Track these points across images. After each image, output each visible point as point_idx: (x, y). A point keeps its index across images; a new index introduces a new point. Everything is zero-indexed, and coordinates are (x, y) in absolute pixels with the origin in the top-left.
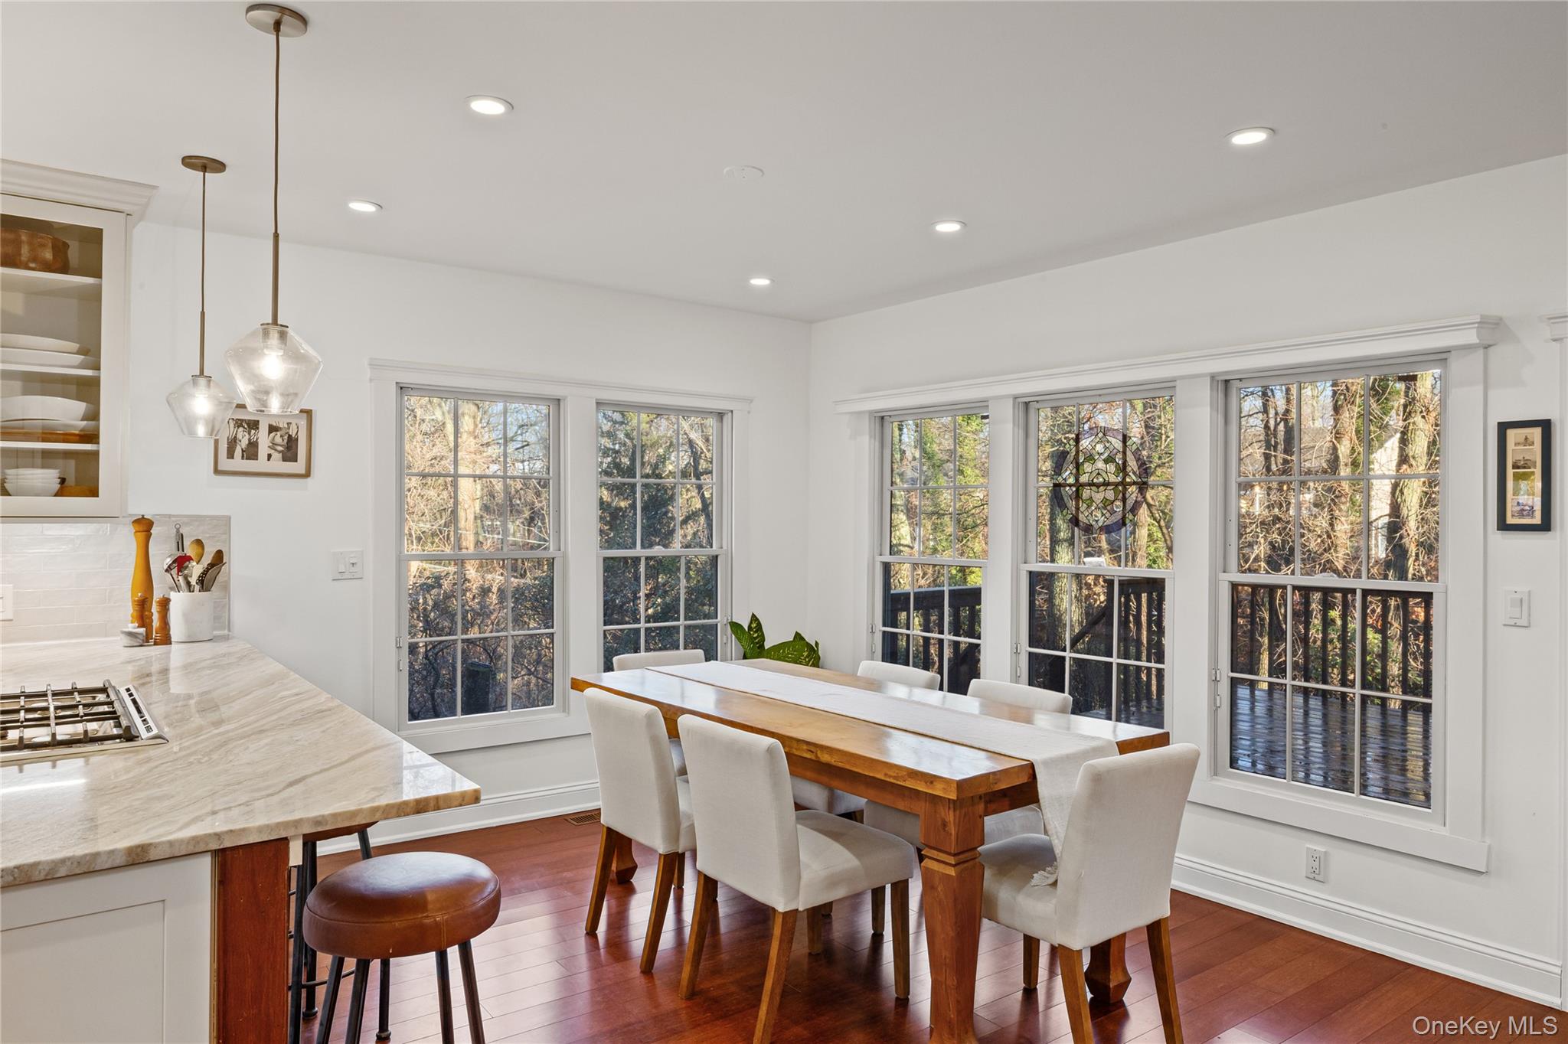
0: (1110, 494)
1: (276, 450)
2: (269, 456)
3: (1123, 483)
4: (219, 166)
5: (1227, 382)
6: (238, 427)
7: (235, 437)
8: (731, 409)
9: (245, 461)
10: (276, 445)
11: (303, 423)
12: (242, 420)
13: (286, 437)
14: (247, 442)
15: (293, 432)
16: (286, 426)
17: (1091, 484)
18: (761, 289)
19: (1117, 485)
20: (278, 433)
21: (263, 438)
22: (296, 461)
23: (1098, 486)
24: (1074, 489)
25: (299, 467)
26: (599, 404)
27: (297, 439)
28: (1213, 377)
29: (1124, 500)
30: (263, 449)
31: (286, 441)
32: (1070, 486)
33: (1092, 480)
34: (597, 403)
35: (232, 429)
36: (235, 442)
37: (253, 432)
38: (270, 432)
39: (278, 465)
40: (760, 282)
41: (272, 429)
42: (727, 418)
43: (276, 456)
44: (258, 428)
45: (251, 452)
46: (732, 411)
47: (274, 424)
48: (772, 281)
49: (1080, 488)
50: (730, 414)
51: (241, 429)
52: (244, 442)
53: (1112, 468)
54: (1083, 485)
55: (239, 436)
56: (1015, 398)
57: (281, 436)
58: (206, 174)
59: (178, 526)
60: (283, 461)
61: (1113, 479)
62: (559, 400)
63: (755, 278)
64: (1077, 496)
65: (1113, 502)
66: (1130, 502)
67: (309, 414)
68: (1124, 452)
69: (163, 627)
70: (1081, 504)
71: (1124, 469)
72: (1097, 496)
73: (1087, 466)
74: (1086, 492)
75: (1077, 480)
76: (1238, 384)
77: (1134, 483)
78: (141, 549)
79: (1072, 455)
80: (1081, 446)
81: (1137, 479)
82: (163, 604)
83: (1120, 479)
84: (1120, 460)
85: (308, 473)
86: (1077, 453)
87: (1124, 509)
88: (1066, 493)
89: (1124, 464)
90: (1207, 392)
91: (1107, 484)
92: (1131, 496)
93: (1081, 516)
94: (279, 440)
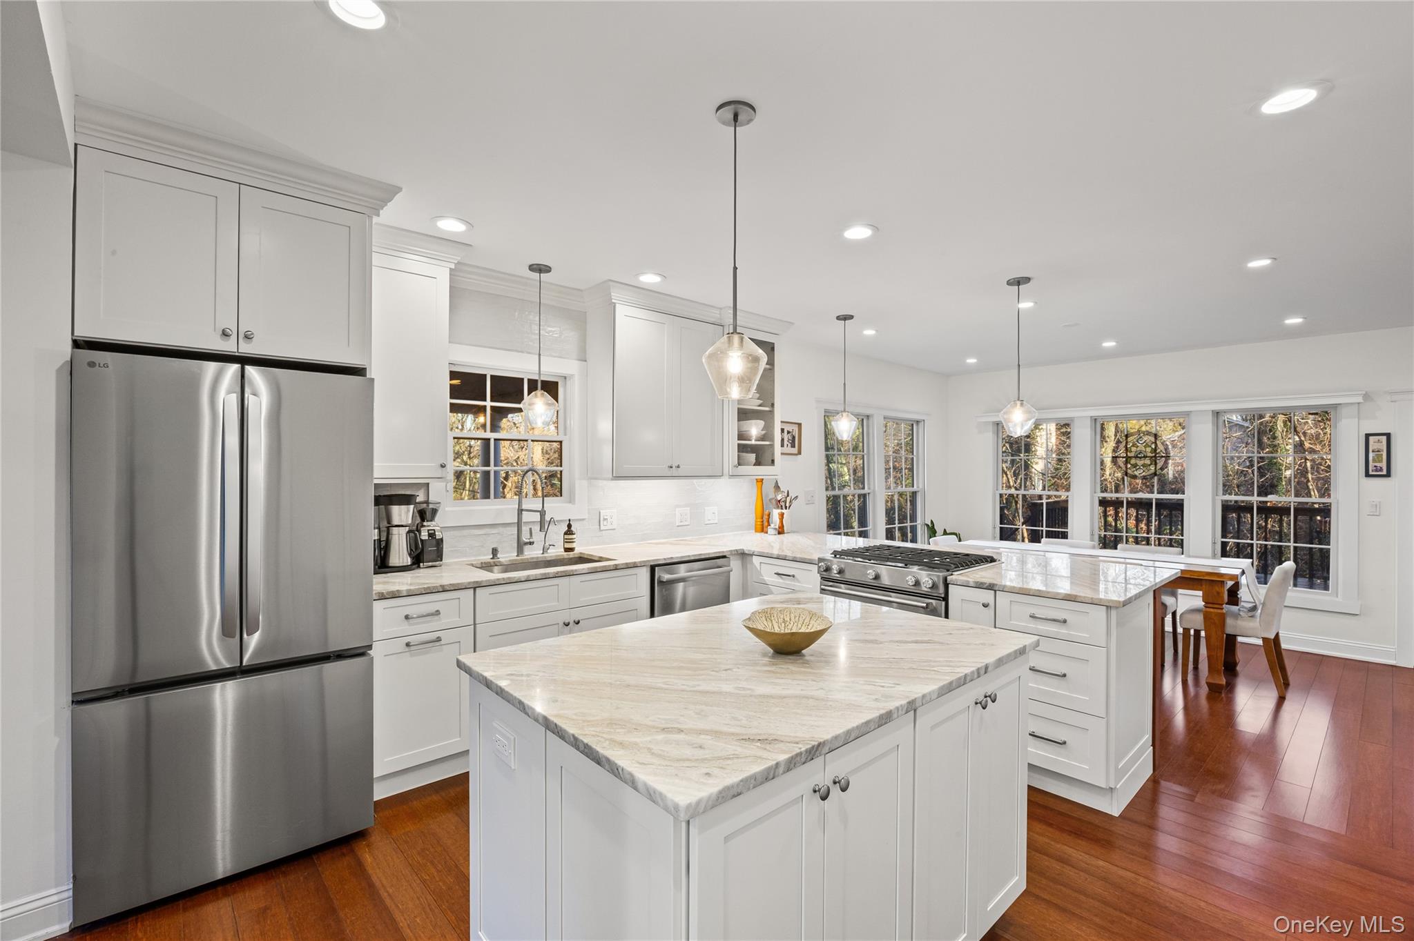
0: (1148, 461)
1: (789, 442)
2: (787, 445)
3: (1155, 456)
4: (851, 317)
5: (1218, 413)
9: (780, 448)
10: (789, 440)
13: (792, 436)
14: (781, 439)
15: (794, 434)
16: (792, 431)
17: (1136, 457)
19: (1152, 457)
20: (790, 434)
21: (786, 437)
22: (795, 448)
23: (1140, 458)
24: (1125, 460)
25: (795, 450)
27: (795, 437)
28: (1213, 411)
29: (1156, 464)
30: (786, 443)
31: (792, 438)
32: (1123, 457)
33: (1137, 455)
34: (884, 418)
37: (782, 434)
38: (787, 434)
39: (790, 450)
41: (788, 432)
42: (921, 424)
43: (789, 445)
44: (784, 432)
45: (782, 445)
46: (924, 420)
47: (789, 430)
49: (1129, 459)
50: (923, 422)
53: (1149, 449)
54: (1131, 457)
56: (1091, 417)
58: (846, 322)
59: (777, 479)
60: (792, 448)
61: (1149, 454)
62: (868, 416)
64: (1126, 462)
65: (1150, 465)
66: (1160, 465)
67: (800, 425)
68: (1155, 443)
69: (782, 527)
70: (1129, 466)
71: (1155, 450)
72: (1140, 463)
73: (1134, 449)
74: (1133, 461)
75: (1127, 455)
76: (1223, 414)
77: (1162, 457)
78: (759, 490)
79: (1124, 444)
80: (1129, 439)
81: (1164, 455)
82: (782, 515)
83: (1154, 455)
84: (1153, 446)
85: (800, 453)
86: (1127, 443)
87: (1156, 468)
88: (1121, 461)
89: (1156, 448)
90: (1210, 417)
91: (1145, 457)
92: (1160, 463)
93: (1129, 471)
94: (790, 438)
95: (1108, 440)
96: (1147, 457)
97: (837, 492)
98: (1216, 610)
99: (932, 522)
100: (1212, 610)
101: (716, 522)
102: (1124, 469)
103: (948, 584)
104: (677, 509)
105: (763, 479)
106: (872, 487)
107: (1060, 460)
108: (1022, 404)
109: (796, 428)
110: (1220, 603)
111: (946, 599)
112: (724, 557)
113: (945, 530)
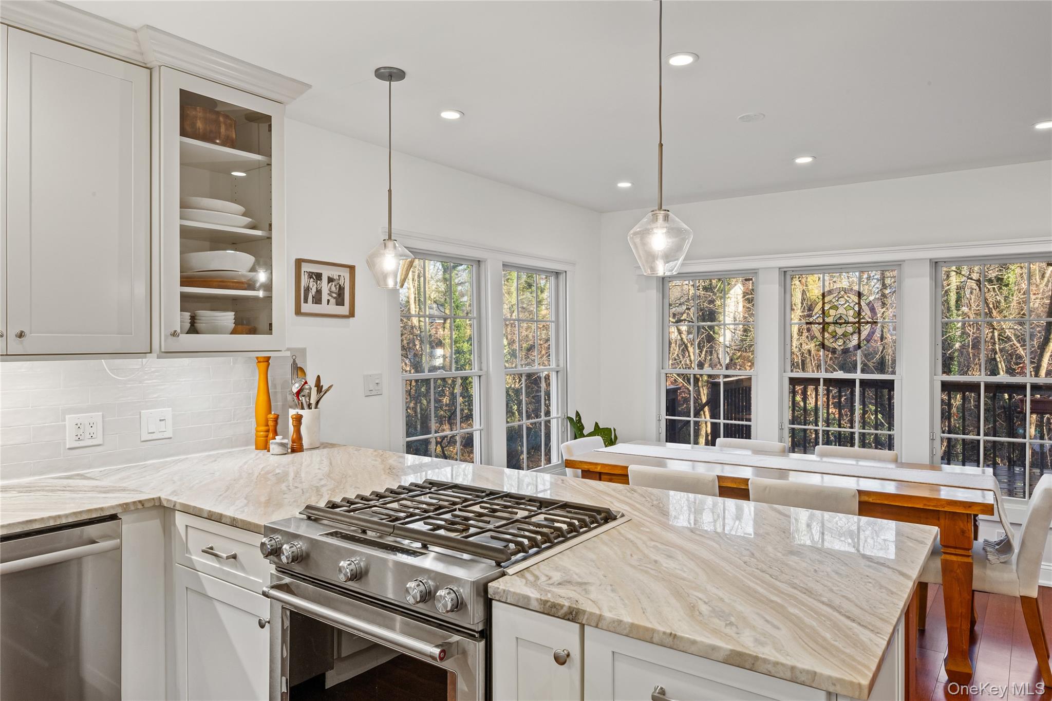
0: (850, 329)
1: (332, 296)
2: (328, 301)
3: (859, 322)
5: (936, 262)
6: (310, 278)
7: (308, 286)
8: (565, 270)
9: (314, 304)
10: (332, 292)
11: (347, 276)
12: (312, 273)
13: (338, 287)
14: (315, 291)
15: (341, 283)
16: (338, 278)
17: (835, 323)
18: (625, 190)
19: (854, 323)
20: (333, 283)
21: (325, 287)
22: (344, 305)
23: (841, 324)
24: (821, 326)
25: (344, 310)
26: (505, 265)
27: (344, 288)
28: (930, 260)
29: (860, 334)
30: (325, 296)
31: (338, 289)
32: (819, 324)
33: (836, 321)
34: (503, 265)
35: (306, 279)
36: (308, 290)
37: (319, 282)
38: (328, 283)
39: (333, 309)
40: (624, 185)
41: (330, 280)
42: (562, 277)
43: (333, 301)
44: (321, 279)
45: (318, 300)
46: (566, 272)
47: (331, 276)
48: (633, 184)
49: (826, 325)
50: (564, 274)
51: (312, 280)
52: (314, 290)
53: (851, 313)
54: (828, 323)
55: (311, 286)
56: (780, 268)
57: (335, 286)
58: (392, 83)
59: (294, 357)
60: (337, 305)
61: (851, 319)
62: (479, 261)
63: (620, 182)
64: (824, 330)
65: (852, 334)
66: (864, 334)
67: (352, 269)
68: (859, 304)
69: (298, 438)
70: (826, 335)
71: (859, 313)
72: (840, 331)
73: (832, 312)
74: (831, 328)
75: (824, 320)
76: (943, 264)
77: (868, 322)
78: (263, 376)
79: (820, 305)
80: (826, 300)
81: (870, 320)
82: (298, 419)
83: (857, 320)
84: (857, 308)
85: (352, 314)
86: (824, 304)
87: (859, 338)
88: (816, 329)
89: (859, 311)
90: (926, 269)
91: (847, 323)
92: (866, 330)
93: (826, 342)
94: (333, 289)
95: (795, 308)
96: (848, 323)
97: (426, 375)
98: (960, 559)
99: (578, 414)
100: (954, 558)
101: (166, 435)
102: (820, 338)
103: (491, 600)
104: (67, 417)
105: (269, 358)
106: (484, 368)
107: (745, 331)
108: (666, 218)
109: (345, 274)
110: (967, 547)
111: (486, 635)
112: (113, 517)
113: (597, 424)
